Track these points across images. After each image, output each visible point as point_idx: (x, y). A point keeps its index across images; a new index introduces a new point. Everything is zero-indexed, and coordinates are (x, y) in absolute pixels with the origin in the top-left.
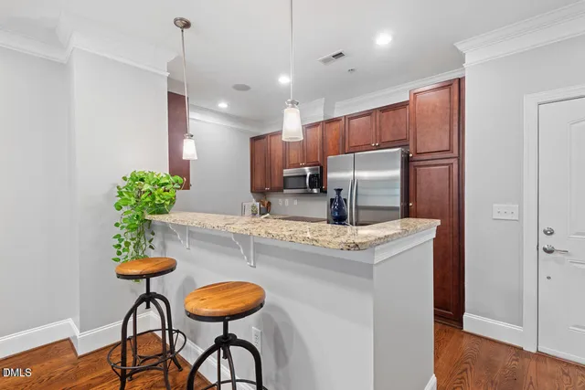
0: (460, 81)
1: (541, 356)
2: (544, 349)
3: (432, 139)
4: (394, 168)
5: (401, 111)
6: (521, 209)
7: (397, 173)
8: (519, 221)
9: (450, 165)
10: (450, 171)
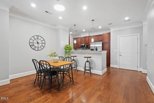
0: (110, 33)
1: (119, 69)
2: (120, 68)
3: (106, 41)
4: (101, 44)
5: (102, 36)
6: (117, 50)
7: (101, 45)
8: (117, 52)
9: (109, 44)
10: (109, 45)
